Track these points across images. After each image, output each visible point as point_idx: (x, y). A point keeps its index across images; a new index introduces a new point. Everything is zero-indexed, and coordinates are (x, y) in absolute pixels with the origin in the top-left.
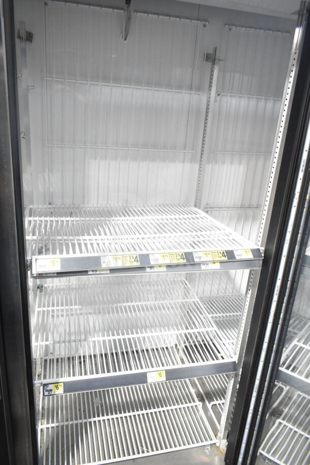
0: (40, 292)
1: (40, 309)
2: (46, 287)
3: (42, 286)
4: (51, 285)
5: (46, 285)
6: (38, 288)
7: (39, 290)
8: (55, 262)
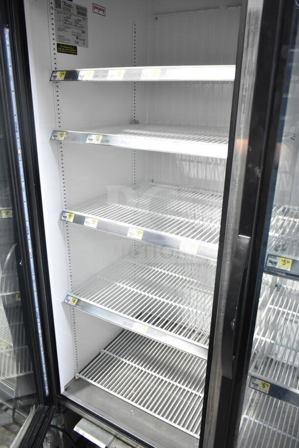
0: (277, 291)
1: (272, 307)
2: (284, 288)
3: (281, 286)
4: (289, 287)
5: (284, 286)
6: (276, 286)
7: (276, 288)
8: (286, 262)
